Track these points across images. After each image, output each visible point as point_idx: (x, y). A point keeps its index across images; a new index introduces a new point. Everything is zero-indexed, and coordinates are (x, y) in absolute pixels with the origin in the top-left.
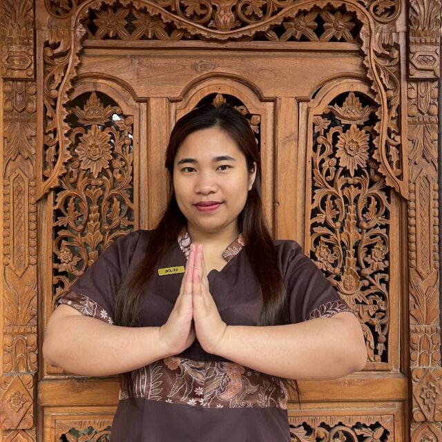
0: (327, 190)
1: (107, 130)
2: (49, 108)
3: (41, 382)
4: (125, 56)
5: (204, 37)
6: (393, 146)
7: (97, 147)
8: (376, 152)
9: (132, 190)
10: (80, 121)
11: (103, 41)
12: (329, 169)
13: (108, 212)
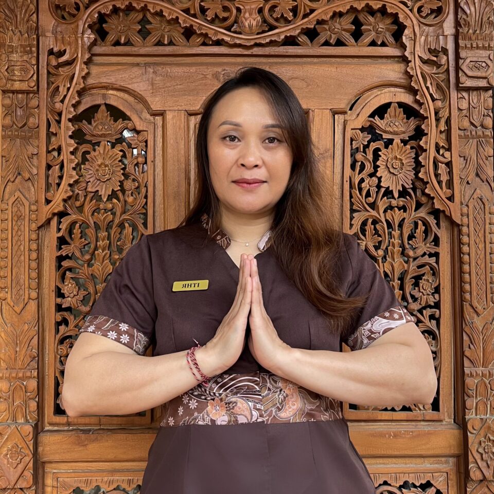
0: (368, 214)
1: (118, 147)
2: (53, 124)
3: (41, 434)
4: (138, 65)
5: (227, 43)
6: (442, 163)
7: (106, 166)
8: (422, 170)
9: (146, 214)
10: (88, 138)
11: (114, 48)
12: (369, 190)
13: (119, 240)
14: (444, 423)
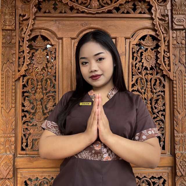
0: (138, 76)
1: (45, 51)
2: (21, 42)
3: (16, 158)
4: (53, 20)
5: (86, 12)
6: (166, 57)
7: (41, 58)
8: (159, 60)
9: (55, 76)
10: (34, 47)
11: (44, 14)
12: (139, 67)
13: (45, 86)
14: (167, 154)
